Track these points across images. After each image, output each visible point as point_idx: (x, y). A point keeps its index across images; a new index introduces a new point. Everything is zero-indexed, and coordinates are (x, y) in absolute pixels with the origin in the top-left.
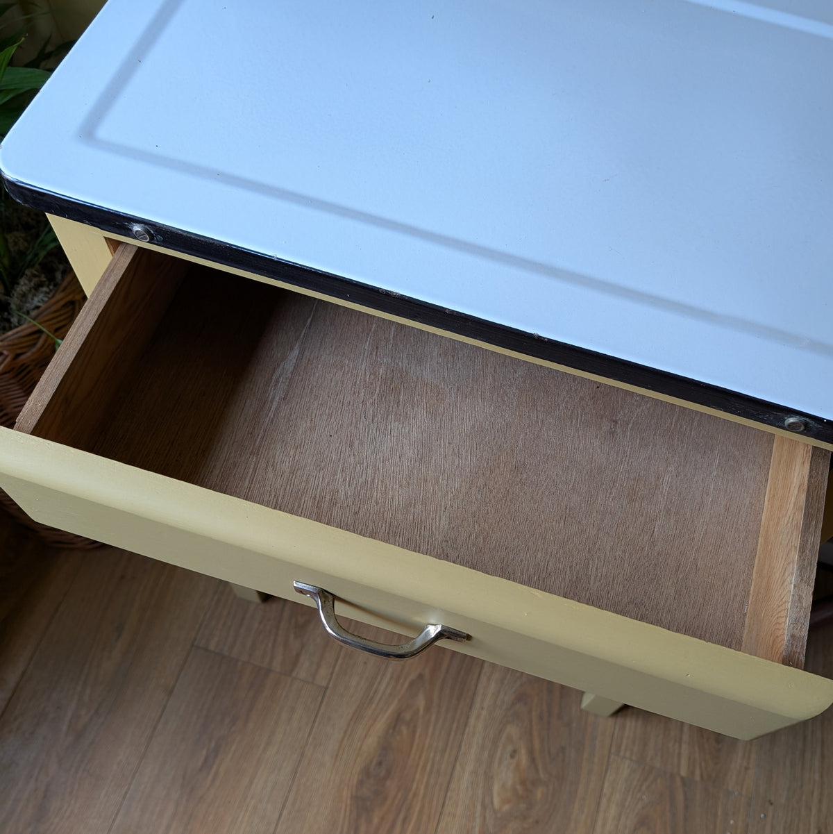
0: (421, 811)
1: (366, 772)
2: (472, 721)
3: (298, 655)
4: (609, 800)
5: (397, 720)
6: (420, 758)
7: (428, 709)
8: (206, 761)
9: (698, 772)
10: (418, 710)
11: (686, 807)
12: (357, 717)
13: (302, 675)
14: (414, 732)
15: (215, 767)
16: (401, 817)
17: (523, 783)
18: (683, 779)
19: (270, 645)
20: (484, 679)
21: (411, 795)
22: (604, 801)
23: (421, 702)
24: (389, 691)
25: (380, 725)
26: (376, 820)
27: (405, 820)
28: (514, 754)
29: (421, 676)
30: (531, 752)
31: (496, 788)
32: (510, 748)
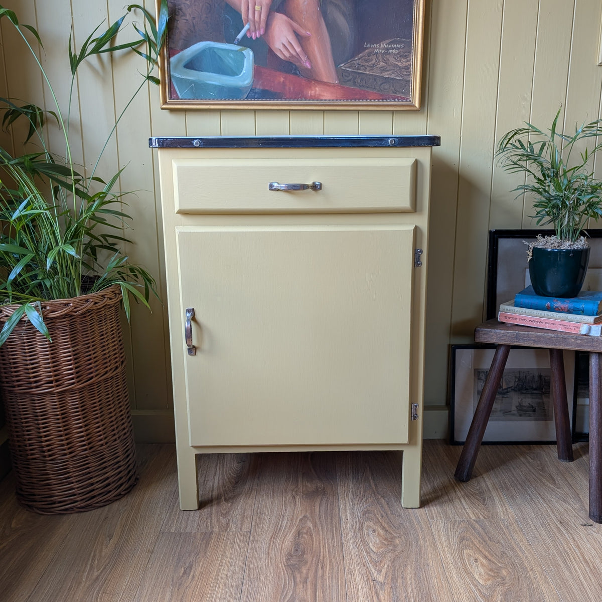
0: (331, 562)
1: (290, 556)
2: (343, 525)
3: (228, 524)
4: (439, 536)
5: (299, 534)
6: (319, 544)
7: (315, 526)
8: (185, 572)
9: (481, 516)
10: (310, 528)
11: (483, 529)
12: (274, 537)
13: (233, 529)
14: (311, 535)
15: (192, 574)
16: (320, 567)
17: (386, 539)
18: (474, 520)
19: (209, 523)
20: (342, 511)
21: (321, 558)
22: (436, 537)
23: (310, 524)
24: (289, 525)
25: (290, 537)
26: (305, 571)
27: (322, 568)
28: (374, 531)
29: (305, 517)
30: (384, 528)
31: (371, 545)
32: (371, 529)
